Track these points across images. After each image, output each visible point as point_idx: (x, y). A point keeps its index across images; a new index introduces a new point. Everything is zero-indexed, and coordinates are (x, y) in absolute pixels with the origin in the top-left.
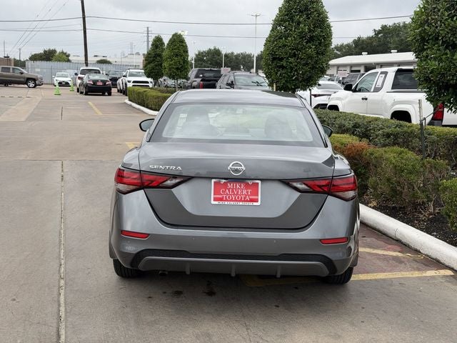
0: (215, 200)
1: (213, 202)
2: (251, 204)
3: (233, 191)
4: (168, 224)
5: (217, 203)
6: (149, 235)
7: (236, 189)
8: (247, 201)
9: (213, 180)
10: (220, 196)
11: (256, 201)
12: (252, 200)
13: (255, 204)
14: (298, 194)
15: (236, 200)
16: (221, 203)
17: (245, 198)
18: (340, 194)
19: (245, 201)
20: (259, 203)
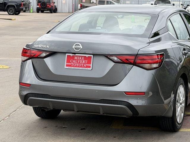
0: (67, 66)
1: (66, 67)
2: (86, 69)
3: (77, 61)
4: (42, 79)
5: (67, 67)
6: (30, 84)
7: (79, 60)
8: (85, 67)
9: (67, 54)
10: (70, 64)
11: (89, 67)
12: (87, 67)
13: (89, 69)
14: (113, 64)
15: (78, 66)
16: (70, 68)
17: (83, 65)
18: (141, 65)
19: (83, 67)
20: (91, 69)
